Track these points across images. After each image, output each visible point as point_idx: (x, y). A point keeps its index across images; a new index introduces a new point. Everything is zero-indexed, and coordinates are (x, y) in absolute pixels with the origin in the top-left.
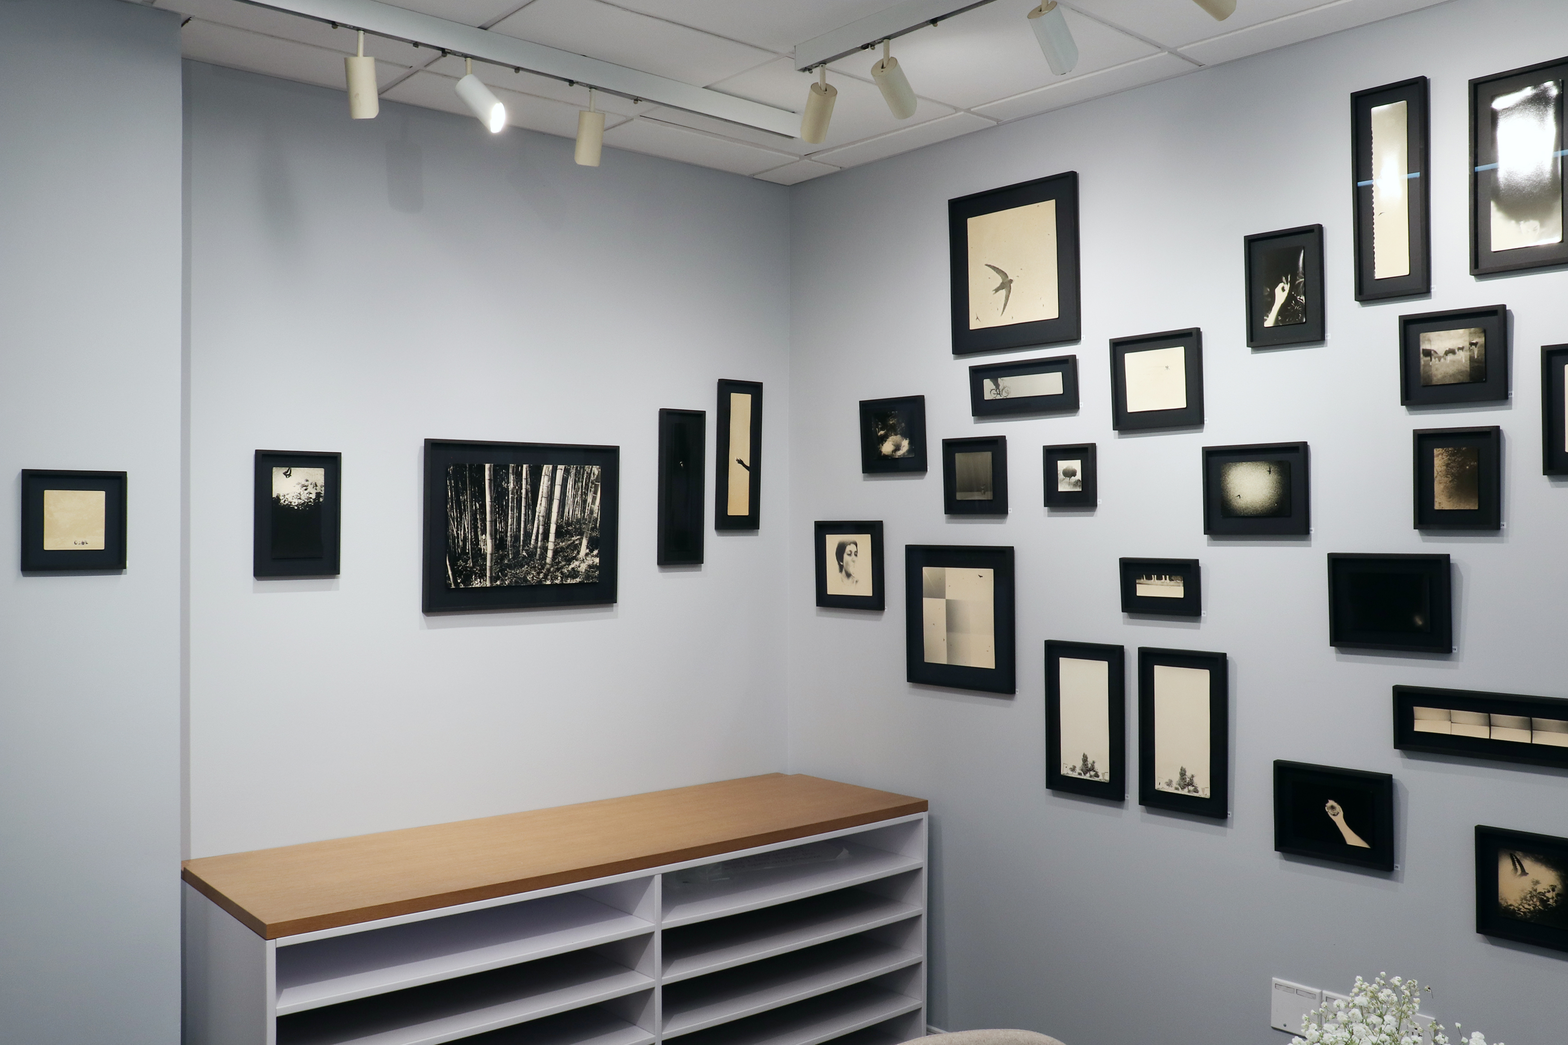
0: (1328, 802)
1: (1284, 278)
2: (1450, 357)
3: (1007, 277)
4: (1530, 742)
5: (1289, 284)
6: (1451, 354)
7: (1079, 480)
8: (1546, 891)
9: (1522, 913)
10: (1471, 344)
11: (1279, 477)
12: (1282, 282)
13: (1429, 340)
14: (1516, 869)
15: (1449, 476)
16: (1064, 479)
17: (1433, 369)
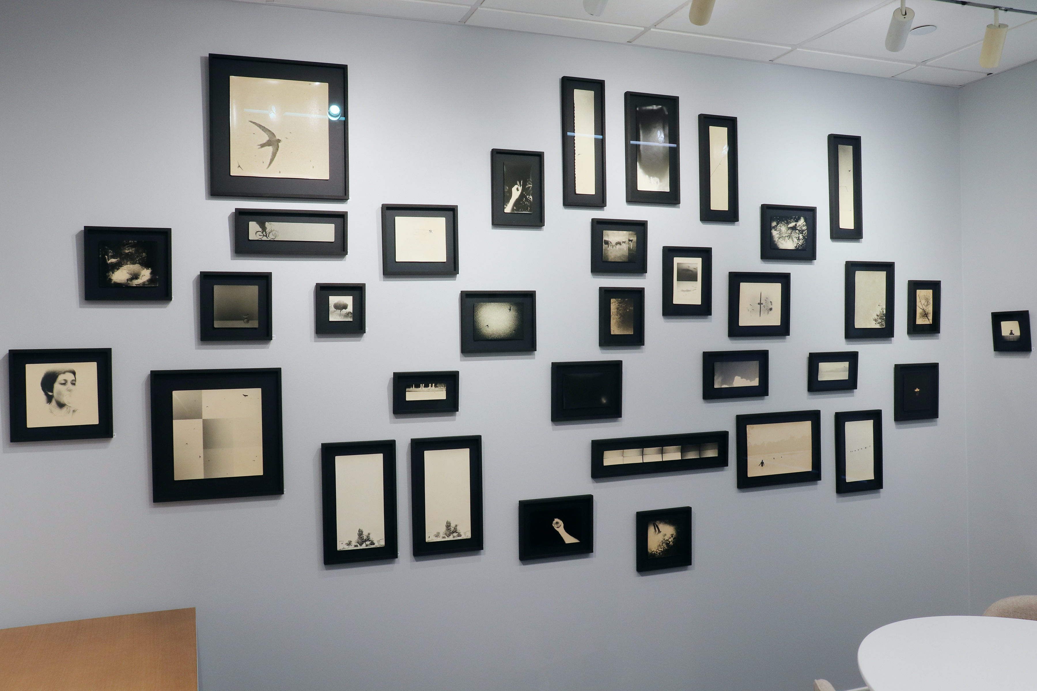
0: (554, 520)
1: (518, 182)
2: (618, 246)
3: (275, 136)
4: (662, 461)
5: (521, 186)
6: (619, 245)
7: (351, 313)
8: (669, 538)
9: (658, 554)
10: (630, 240)
11: (516, 314)
12: (517, 184)
13: (608, 235)
14: (656, 531)
15: (618, 315)
16: (335, 311)
17: (609, 252)
